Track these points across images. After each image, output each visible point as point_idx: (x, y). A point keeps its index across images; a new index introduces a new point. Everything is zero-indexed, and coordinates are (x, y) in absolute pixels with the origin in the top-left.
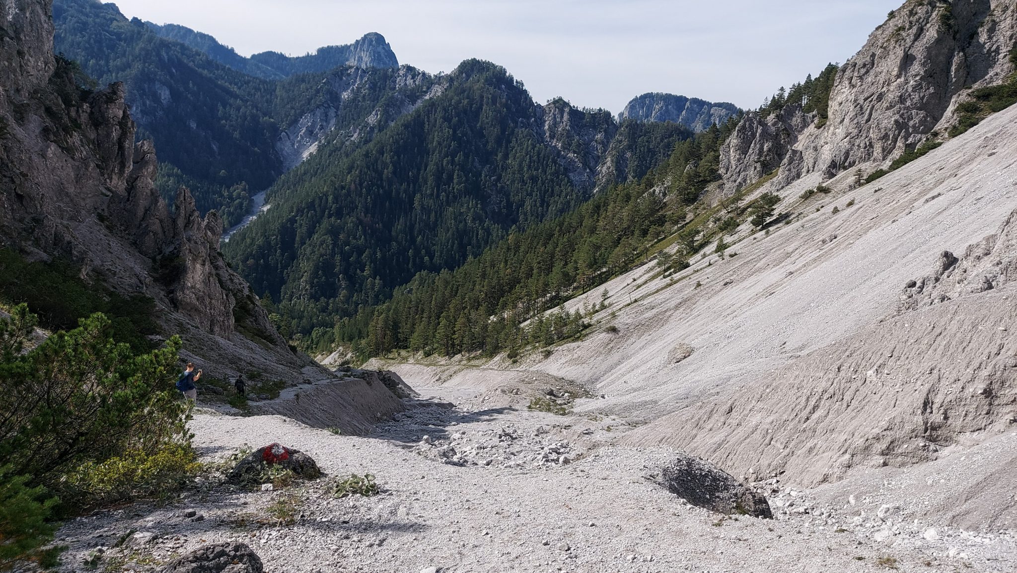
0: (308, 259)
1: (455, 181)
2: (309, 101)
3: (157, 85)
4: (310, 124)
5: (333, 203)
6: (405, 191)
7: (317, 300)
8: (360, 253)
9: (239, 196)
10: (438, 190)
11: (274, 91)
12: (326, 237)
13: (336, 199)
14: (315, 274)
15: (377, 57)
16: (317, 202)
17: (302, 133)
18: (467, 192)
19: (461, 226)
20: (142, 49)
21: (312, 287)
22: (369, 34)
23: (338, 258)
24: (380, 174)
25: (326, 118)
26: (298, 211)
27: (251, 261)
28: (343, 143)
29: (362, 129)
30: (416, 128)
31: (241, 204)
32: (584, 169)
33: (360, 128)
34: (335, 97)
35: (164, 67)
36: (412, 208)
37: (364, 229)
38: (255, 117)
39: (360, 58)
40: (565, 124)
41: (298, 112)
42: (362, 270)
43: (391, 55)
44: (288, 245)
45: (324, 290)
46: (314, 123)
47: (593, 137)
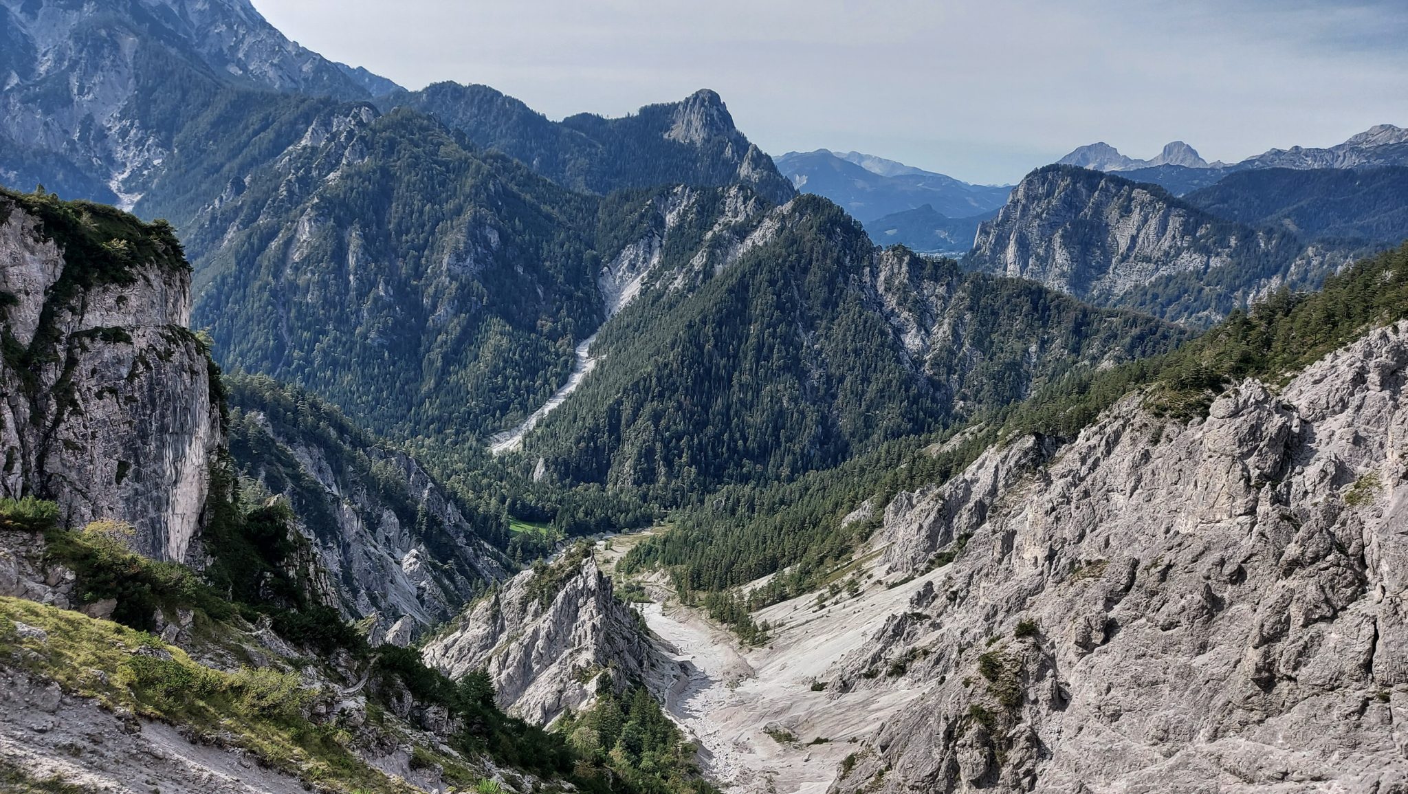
0: (632, 444)
1: (775, 356)
3: (488, 229)
4: (632, 256)
5: (657, 386)
6: (725, 367)
7: (640, 485)
8: (679, 439)
9: (564, 354)
10: (757, 367)
11: (596, 211)
12: (649, 423)
13: (659, 380)
14: (638, 460)
15: (709, 123)
16: (642, 383)
17: (624, 267)
18: (786, 368)
19: (777, 408)
20: (472, 186)
21: (635, 473)
22: (701, 91)
23: (658, 445)
24: (702, 349)
25: (650, 250)
26: (624, 393)
27: (582, 444)
28: (667, 288)
29: (687, 272)
30: (740, 291)
31: (566, 362)
32: (919, 331)
33: (684, 270)
34: (660, 222)
35: (491, 203)
36: (730, 386)
37: (684, 414)
38: (578, 253)
39: (690, 122)
40: (903, 276)
41: (621, 242)
42: (680, 458)
43: (727, 119)
44: (614, 428)
45: (646, 476)
46: (637, 255)
47: (934, 291)
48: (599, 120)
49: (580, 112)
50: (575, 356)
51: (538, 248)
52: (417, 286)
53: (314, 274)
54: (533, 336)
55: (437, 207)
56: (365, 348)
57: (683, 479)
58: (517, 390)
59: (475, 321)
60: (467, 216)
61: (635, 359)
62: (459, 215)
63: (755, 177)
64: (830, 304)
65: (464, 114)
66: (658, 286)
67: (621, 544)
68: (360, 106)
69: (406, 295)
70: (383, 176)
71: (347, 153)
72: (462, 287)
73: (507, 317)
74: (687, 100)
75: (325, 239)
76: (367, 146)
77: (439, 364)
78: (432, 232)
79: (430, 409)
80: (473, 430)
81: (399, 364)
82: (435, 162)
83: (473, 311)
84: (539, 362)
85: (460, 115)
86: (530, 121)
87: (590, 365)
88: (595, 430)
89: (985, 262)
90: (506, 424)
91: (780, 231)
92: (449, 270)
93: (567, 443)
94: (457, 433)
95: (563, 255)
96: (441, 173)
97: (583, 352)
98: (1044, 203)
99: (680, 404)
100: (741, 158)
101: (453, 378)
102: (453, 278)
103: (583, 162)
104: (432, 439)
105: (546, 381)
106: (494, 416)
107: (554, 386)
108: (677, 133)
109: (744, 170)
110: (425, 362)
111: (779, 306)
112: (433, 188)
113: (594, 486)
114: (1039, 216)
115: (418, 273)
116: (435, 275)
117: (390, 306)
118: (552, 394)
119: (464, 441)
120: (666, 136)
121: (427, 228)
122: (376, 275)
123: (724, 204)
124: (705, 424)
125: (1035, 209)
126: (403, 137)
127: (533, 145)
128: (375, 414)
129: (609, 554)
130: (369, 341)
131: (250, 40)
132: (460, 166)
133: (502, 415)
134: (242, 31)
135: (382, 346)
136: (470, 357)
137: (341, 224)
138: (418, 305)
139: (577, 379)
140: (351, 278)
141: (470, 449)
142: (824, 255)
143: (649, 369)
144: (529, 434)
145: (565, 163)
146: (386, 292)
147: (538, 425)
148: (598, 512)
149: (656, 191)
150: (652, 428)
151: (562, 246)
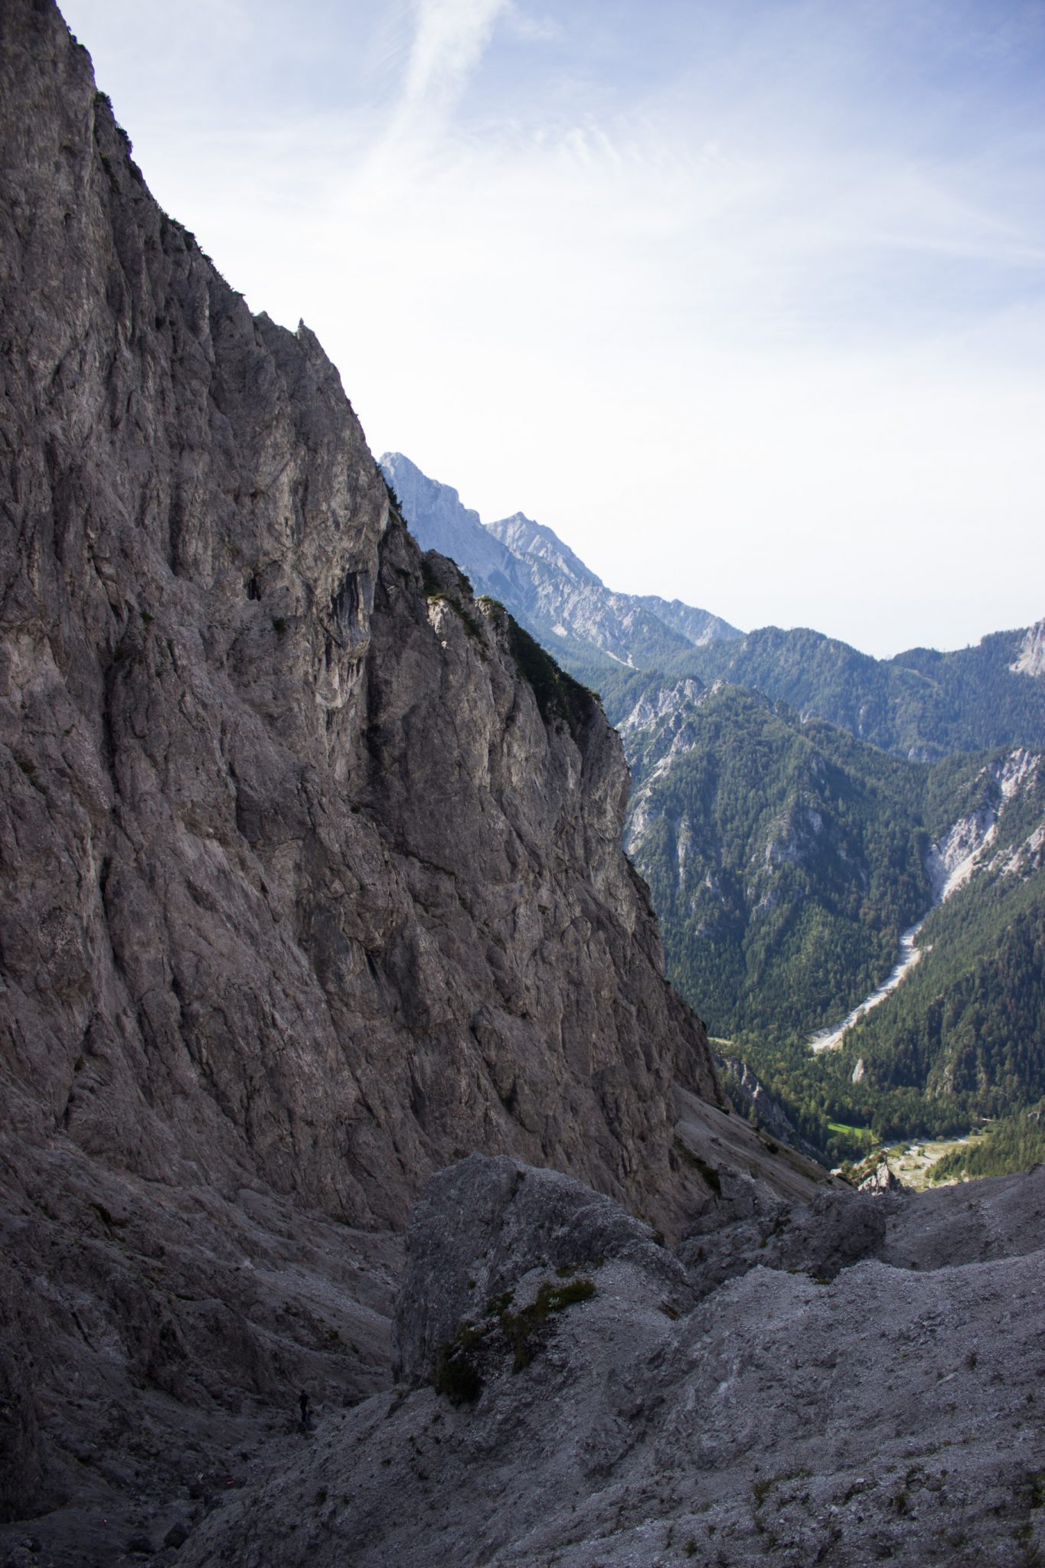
0: (953, 1048)
2: (964, 801)
3: (811, 813)
4: (963, 833)
5: (980, 987)
7: (958, 1091)
8: (1003, 1044)
9: (887, 945)
11: (925, 781)
12: (971, 1027)
13: (983, 980)
14: (959, 1064)
16: (964, 983)
17: (954, 844)
20: (795, 768)
21: (955, 1078)
23: (979, 1051)
24: (1028, 944)
25: (983, 825)
26: (946, 993)
27: (902, 1047)
28: (999, 869)
29: (1023, 853)
31: (889, 954)
33: (1020, 849)
34: (994, 792)
35: (815, 785)
37: (1008, 1018)
38: (904, 833)
41: (951, 817)
42: (1003, 1064)
44: (935, 1030)
45: (966, 1083)
46: (969, 831)
48: (935, 655)
49: (913, 647)
50: (900, 948)
51: (861, 828)
52: (742, 876)
53: (647, 866)
54: (855, 925)
55: (761, 793)
56: (693, 939)
57: (1005, 1088)
58: (838, 984)
59: (796, 911)
60: (791, 799)
61: (960, 955)
62: (781, 800)
65: (786, 661)
66: (990, 868)
67: (935, 1151)
68: (684, 680)
69: (731, 884)
70: (709, 762)
71: (676, 740)
72: (784, 877)
73: (829, 906)
74: (1036, 626)
75: (658, 832)
76: (693, 732)
77: (762, 956)
78: (756, 820)
79: (753, 1003)
80: (794, 1026)
81: (724, 956)
82: (759, 743)
83: (795, 900)
84: (861, 954)
85: (782, 663)
86: (857, 662)
87: (914, 958)
88: (913, 1034)
90: (827, 1020)
92: (772, 859)
93: (885, 1044)
94: (780, 1028)
95: (888, 835)
96: (765, 755)
97: (908, 941)
99: (1004, 1006)
101: (776, 971)
102: (776, 867)
103: (915, 707)
104: (756, 1034)
105: (868, 976)
106: (815, 1011)
107: (876, 981)
108: (1025, 664)
110: (748, 955)
112: (757, 772)
113: (912, 1090)
115: (742, 865)
116: (759, 865)
117: (716, 898)
118: (874, 990)
119: (786, 1037)
120: (1012, 668)
121: (751, 815)
122: (703, 866)
124: (1032, 1029)
126: (728, 719)
127: (860, 692)
128: (703, 1006)
129: (921, 1160)
130: (697, 933)
131: (574, 598)
132: (783, 746)
133: (824, 1010)
134: (567, 590)
135: (708, 937)
136: (793, 949)
137: (673, 815)
138: (740, 895)
139: (900, 972)
140: (681, 870)
141: (792, 1045)
143: (973, 968)
144: (849, 1032)
145: (894, 709)
146: (713, 884)
147: (859, 1022)
148: (913, 1118)
149: (991, 757)
150: (973, 1032)
151: (887, 825)
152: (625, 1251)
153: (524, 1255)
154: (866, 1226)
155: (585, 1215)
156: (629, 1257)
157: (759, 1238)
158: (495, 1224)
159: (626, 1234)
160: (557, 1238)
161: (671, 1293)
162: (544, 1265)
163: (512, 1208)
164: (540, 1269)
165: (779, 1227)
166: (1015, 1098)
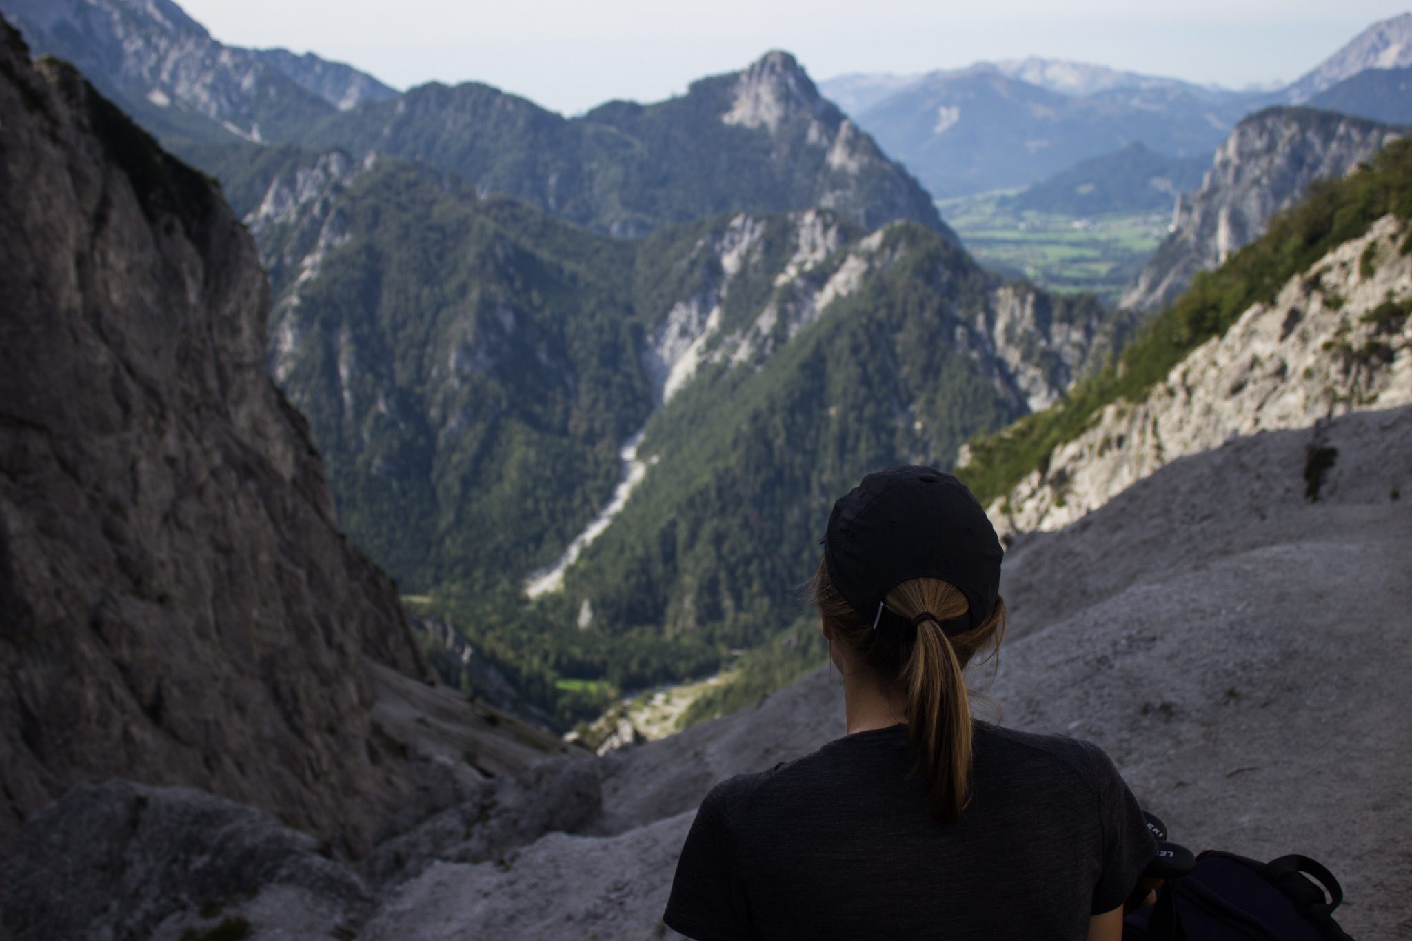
0: (693, 574)
3: (500, 310)
4: (683, 318)
5: (717, 500)
6: (801, 466)
7: (703, 624)
8: (747, 561)
9: (605, 460)
11: (634, 261)
12: (711, 546)
13: (720, 491)
14: (702, 591)
15: (785, 96)
16: (699, 496)
17: (674, 334)
20: (477, 256)
21: (698, 609)
22: (770, 53)
23: (723, 575)
24: (768, 444)
25: (705, 310)
26: (679, 511)
27: (633, 579)
28: (728, 360)
29: (753, 337)
30: (815, 367)
31: (608, 472)
32: (1050, 393)
33: (750, 334)
34: (715, 269)
35: (503, 275)
36: (808, 489)
37: (753, 532)
38: (615, 327)
39: (757, 99)
40: (1027, 319)
41: (668, 301)
42: (749, 585)
43: (808, 86)
44: (669, 556)
45: (710, 613)
46: (689, 318)
47: (1066, 337)
48: (633, 109)
50: (621, 463)
51: (562, 322)
52: (423, 394)
53: (303, 393)
54: (565, 442)
55: (437, 289)
56: (370, 478)
57: (755, 613)
58: (552, 514)
59: (494, 432)
60: (474, 295)
61: (691, 464)
62: (463, 296)
63: (853, 166)
64: (931, 371)
65: (456, 123)
66: (718, 358)
67: (682, 696)
68: (328, 153)
69: (410, 405)
70: (369, 257)
71: (324, 231)
72: (475, 390)
73: (533, 421)
74: (752, 67)
75: (313, 349)
76: (345, 221)
77: (457, 489)
78: (433, 323)
79: (452, 548)
80: (504, 569)
81: (411, 495)
82: (430, 228)
83: (491, 418)
84: (576, 474)
85: (449, 126)
87: (638, 473)
88: (645, 562)
89: (1189, 251)
90: (543, 558)
91: (866, 275)
92: (459, 370)
93: (614, 579)
94: (487, 573)
95: (596, 328)
96: (438, 242)
97: (629, 454)
98: (1264, 162)
99: (747, 518)
100: (832, 140)
101: (474, 507)
102: (464, 379)
103: (616, 172)
104: (459, 584)
105: (586, 501)
106: (527, 549)
107: (596, 505)
108: (740, 114)
109: (837, 157)
110: (440, 490)
111: (866, 381)
112: (430, 264)
113: (650, 630)
114: (1256, 182)
115: (421, 377)
116: (443, 378)
117: (392, 424)
118: (594, 517)
119: (496, 583)
120: (727, 119)
121: (428, 317)
122: (374, 386)
123: (797, 236)
124: (779, 542)
125: (1254, 170)
126: (388, 200)
127: (549, 157)
128: (391, 559)
129: (668, 710)
130: (374, 470)
131: (174, 55)
132: (460, 229)
133: (538, 547)
134: (163, 44)
135: (388, 473)
136: (494, 477)
137: (330, 327)
138: (422, 417)
139: (624, 492)
140: (347, 393)
141: (504, 593)
142: (922, 306)
143: (707, 478)
144: (570, 570)
145: (591, 176)
146: (388, 405)
147: (583, 554)
148: (655, 661)
149: (709, 227)
150: (713, 554)
151: (592, 316)
152: (284, 872)
153: (157, 900)
154: (579, 795)
155: (229, 837)
156: (290, 879)
157: (462, 829)
158: (114, 868)
159: (281, 851)
160: (197, 871)
161: (345, 912)
162: (184, 907)
163: (134, 843)
164: (178, 914)
165: (484, 812)
166: (767, 624)
